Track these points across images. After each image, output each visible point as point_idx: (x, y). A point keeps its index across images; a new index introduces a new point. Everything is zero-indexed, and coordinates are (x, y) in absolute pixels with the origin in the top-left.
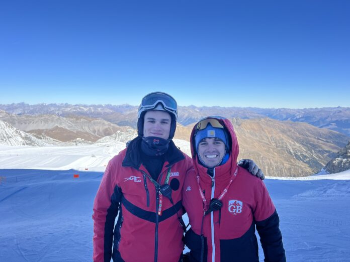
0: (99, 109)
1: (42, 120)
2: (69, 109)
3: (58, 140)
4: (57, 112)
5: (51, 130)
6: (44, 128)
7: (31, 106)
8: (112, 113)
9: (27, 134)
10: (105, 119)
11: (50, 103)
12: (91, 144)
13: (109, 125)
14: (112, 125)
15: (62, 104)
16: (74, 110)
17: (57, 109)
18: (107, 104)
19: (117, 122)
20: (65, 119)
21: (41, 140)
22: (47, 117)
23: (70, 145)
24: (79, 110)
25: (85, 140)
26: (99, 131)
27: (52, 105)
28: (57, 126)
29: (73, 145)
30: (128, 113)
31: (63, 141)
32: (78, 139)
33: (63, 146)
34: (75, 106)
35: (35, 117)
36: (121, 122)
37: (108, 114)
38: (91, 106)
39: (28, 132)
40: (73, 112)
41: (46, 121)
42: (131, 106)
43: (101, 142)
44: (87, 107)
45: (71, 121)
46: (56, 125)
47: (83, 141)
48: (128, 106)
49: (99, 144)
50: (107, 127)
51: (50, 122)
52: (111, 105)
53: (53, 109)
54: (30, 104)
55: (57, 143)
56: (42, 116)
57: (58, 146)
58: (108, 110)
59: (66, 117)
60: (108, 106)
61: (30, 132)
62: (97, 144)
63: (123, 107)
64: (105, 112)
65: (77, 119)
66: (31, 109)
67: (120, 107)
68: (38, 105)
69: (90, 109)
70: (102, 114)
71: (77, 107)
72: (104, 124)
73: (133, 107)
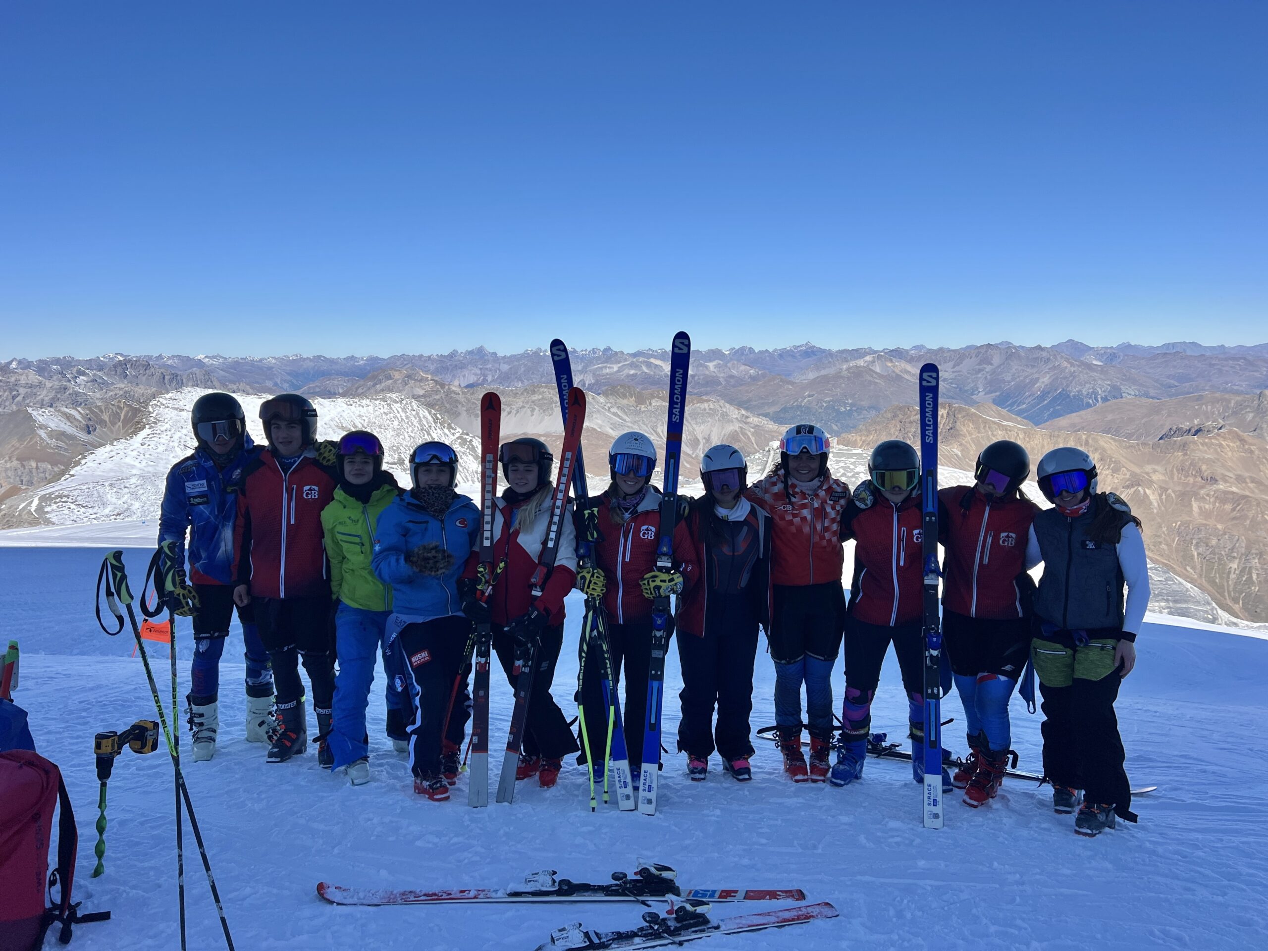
0: (711, 365)
1: (533, 402)
2: (615, 368)
7: (504, 358)
8: (754, 379)
10: (731, 401)
13: (744, 420)
14: (754, 420)
16: (632, 372)
18: (737, 346)
19: (771, 410)
20: (602, 399)
30: (811, 375)
34: (635, 355)
35: (516, 395)
36: (785, 410)
37: (739, 381)
40: (628, 376)
42: (823, 351)
45: (622, 408)
48: (811, 353)
50: (736, 426)
52: (751, 350)
54: (500, 354)
56: (534, 392)
58: (743, 368)
59: (605, 394)
60: (743, 354)
63: (793, 356)
64: (732, 377)
65: (640, 400)
66: (505, 367)
67: (784, 354)
68: (525, 356)
70: (720, 383)
71: (641, 359)
72: (724, 415)
73: (829, 354)
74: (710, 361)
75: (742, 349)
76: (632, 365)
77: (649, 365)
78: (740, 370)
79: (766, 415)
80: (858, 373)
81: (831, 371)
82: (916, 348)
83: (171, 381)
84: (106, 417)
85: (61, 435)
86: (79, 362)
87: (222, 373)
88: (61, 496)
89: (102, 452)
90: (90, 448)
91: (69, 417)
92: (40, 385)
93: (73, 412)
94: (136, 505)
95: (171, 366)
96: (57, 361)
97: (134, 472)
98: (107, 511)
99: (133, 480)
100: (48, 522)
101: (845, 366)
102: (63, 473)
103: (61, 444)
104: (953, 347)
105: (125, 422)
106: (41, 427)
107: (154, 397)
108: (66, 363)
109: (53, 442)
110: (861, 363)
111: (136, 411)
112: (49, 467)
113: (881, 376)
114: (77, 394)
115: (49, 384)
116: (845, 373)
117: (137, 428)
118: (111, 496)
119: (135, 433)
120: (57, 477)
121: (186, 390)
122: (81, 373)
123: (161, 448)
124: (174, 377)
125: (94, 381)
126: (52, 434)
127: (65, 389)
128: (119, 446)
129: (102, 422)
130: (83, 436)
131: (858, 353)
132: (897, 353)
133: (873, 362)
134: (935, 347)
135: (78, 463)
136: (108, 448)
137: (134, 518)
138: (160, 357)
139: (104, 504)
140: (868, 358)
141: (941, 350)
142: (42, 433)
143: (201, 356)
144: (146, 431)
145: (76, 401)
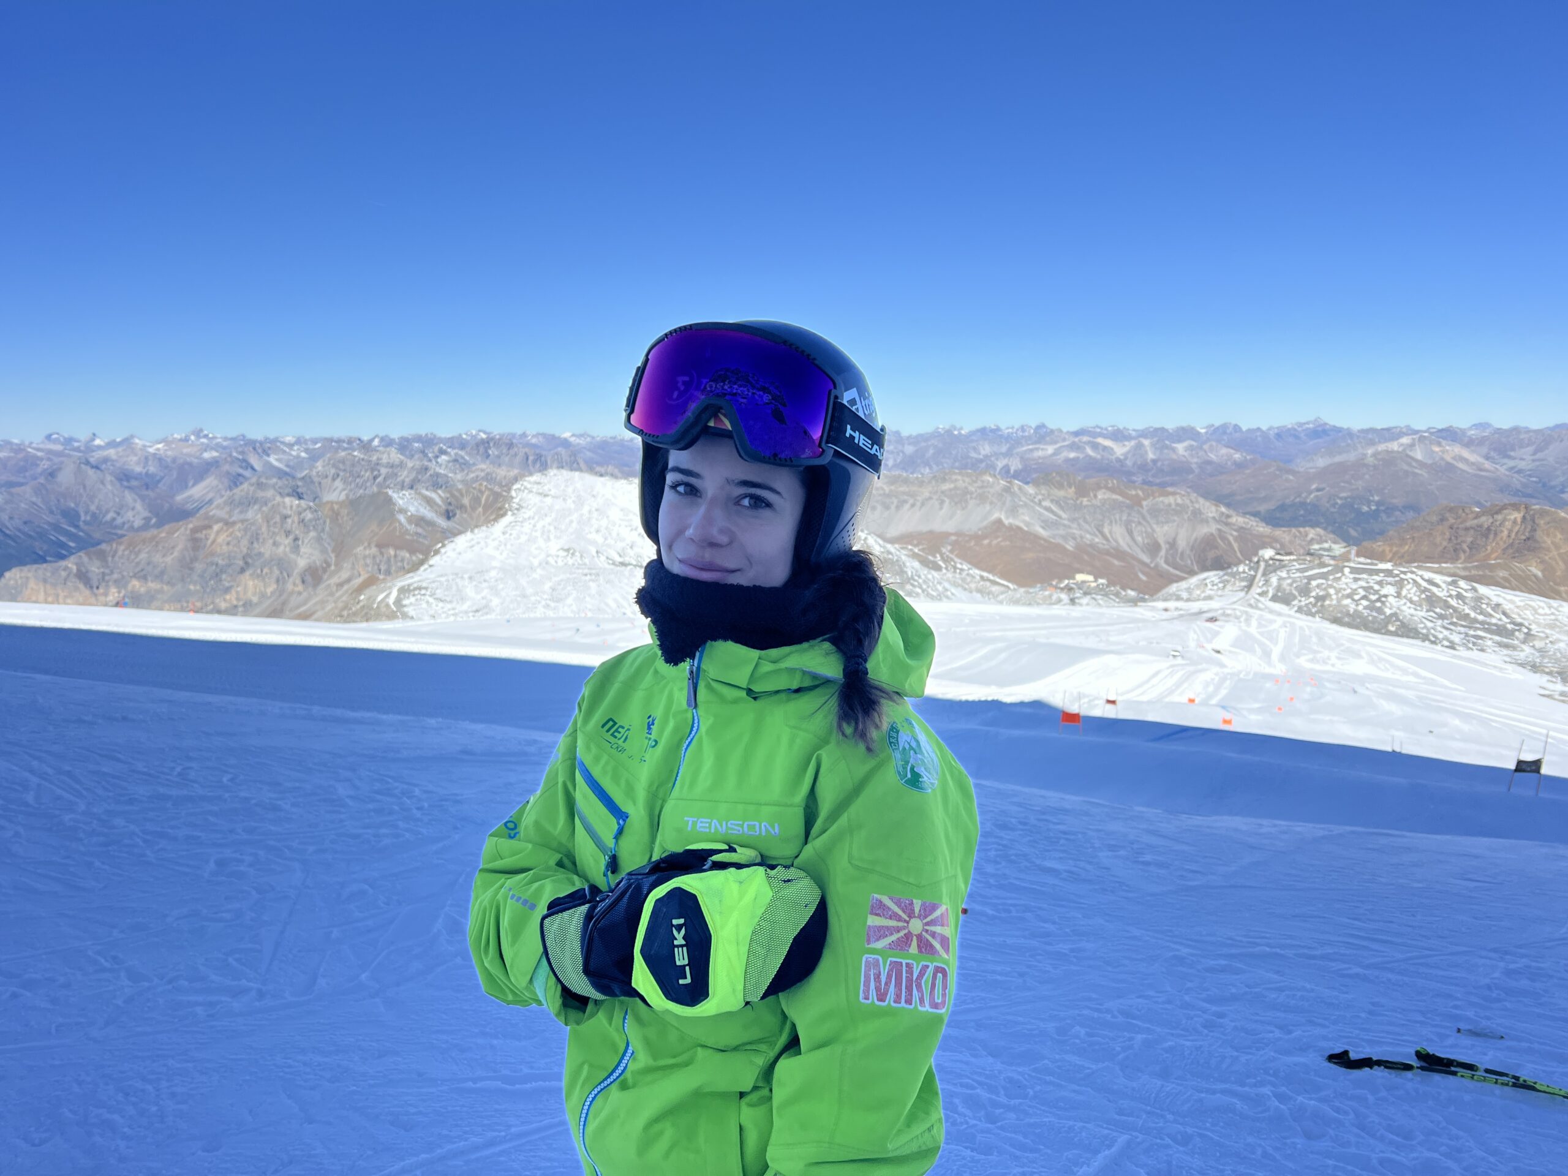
0: (1180, 447)
1: (943, 492)
2: (1050, 450)
3: (1002, 577)
4: (1000, 464)
5: (977, 538)
6: (950, 527)
7: (909, 437)
8: (1240, 466)
9: (889, 546)
10: (1206, 495)
11: (979, 425)
12: (1134, 602)
13: (1223, 520)
14: (1238, 520)
15: (1023, 429)
16: (1072, 455)
17: (1004, 449)
18: (1217, 423)
19: (1263, 508)
20: (1030, 490)
21: (935, 574)
22: (961, 481)
23: (1049, 602)
24: (1089, 451)
25: (1111, 583)
26: (1172, 545)
27: (985, 434)
28: (999, 521)
29: (1059, 601)
30: (1321, 462)
31: (1021, 585)
32: (1080, 577)
33: (1016, 602)
34: (1076, 434)
35: (921, 483)
36: (1282, 508)
37: (1219, 469)
38: (1144, 434)
39: (892, 541)
40: (1067, 460)
41: (960, 498)
42: (1339, 430)
43: (1179, 598)
44: (1129, 438)
45: (1057, 502)
46: (996, 515)
47: (1099, 590)
48: (1321, 432)
49: (1171, 604)
50: (1212, 528)
51: (972, 503)
52: (1237, 428)
53: (986, 449)
54: (905, 433)
55: (995, 589)
56: (944, 480)
57: (1001, 602)
58: (1224, 451)
59: (1036, 483)
60: (1223, 434)
61: (903, 540)
62: (1161, 605)
63: (1297, 437)
64: (1209, 462)
65: (1082, 491)
66: (909, 449)
67: (1282, 434)
68: (936, 435)
69: (1140, 446)
70: (1191, 471)
71: (1085, 439)
72: (1197, 514)
73: (1349, 434)
74: (1180, 441)
75: (1224, 427)
76: (1073, 447)
77: (1095, 446)
78: (1221, 454)
79: (1255, 514)
80: (1389, 460)
81: (1351, 457)
82: (1476, 426)
83: (535, 462)
84: (466, 501)
85: (420, 521)
86: (441, 440)
87: (589, 454)
88: (420, 588)
89: (462, 541)
90: (449, 535)
91: (429, 501)
92: (401, 465)
93: (433, 495)
94: (495, 602)
95: (534, 446)
96: (419, 439)
97: (495, 564)
98: (465, 607)
99: (493, 573)
100: (405, 616)
101: (1370, 452)
102: (422, 563)
103: (420, 530)
104: (1535, 425)
105: (487, 507)
106: (402, 511)
107: (516, 479)
108: (428, 441)
109: (412, 528)
110: (1394, 446)
111: (497, 496)
112: (407, 555)
113: (1422, 465)
114: (438, 475)
115: (410, 464)
116: (1370, 460)
117: (500, 514)
118: (470, 591)
119: (496, 520)
120: (415, 567)
121: (552, 472)
122: (443, 452)
123: (524, 538)
124: (539, 457)
125: (456, 461)
126: (410, 520)
127: (426, 469)
128: (480, 534)
129: (462, 507)
130: (442, 522)
131: (1390, 434)
132: (1449, 434)
133: (1412, 446)
134: (1506, 425)
135: (437, 552)
136: (469, 535)
137: (492, 616)
138: (524, 435)
139: (463, 599)
140: (1405, 440)
141: (1516, 430)
142: (402, 518)
143: (566, 435)
144: (508, 518)
145: (437, 483)
